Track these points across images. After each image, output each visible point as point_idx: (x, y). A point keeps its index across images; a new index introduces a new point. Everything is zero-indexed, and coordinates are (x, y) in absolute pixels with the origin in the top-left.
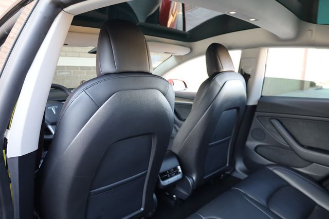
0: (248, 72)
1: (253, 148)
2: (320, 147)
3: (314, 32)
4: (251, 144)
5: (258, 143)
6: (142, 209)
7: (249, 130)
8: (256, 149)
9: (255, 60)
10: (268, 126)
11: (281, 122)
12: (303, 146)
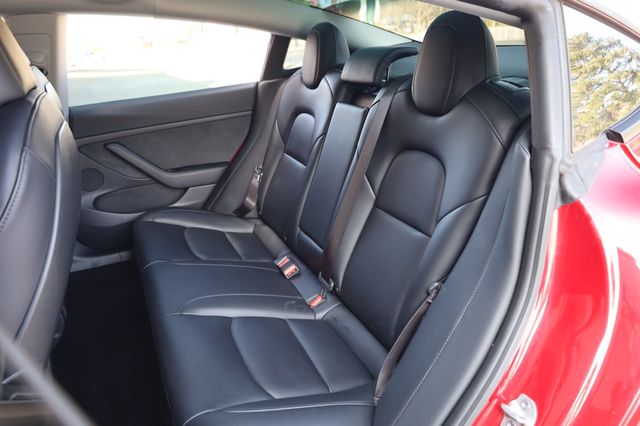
1: (92, 205)
5: (95, 195)
8: (96, 203)
9: (50, 37)
10: (105, 158)
11: (123, 146)
12: (167, 171)
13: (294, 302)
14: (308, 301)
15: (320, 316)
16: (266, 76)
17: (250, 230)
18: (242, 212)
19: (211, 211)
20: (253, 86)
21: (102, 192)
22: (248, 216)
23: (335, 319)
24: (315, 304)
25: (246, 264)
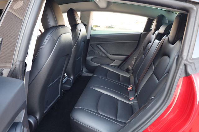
0: (86, 23)
1: (90, 60)
2: (117, 54)
3: (113, 6)
4: (89, 58)
5: (92, 57)
6: (59, 95)
7: (87, 51)
8: (91, 60)
9: (88, 16)
10: (96, 48)
11: (101, 46)
12: (111, 54)
13: (124, 96)
14: (130, 98)
15: (130, 103)
16: (145, 31)
17: (128, 76)
18: (127, 71)
19: (120, 68)
20: (140, 33)
21: (94, 57)
22: (129, 72)
23: (134, 105)
24: (131, 99)
25: (120, 84)
